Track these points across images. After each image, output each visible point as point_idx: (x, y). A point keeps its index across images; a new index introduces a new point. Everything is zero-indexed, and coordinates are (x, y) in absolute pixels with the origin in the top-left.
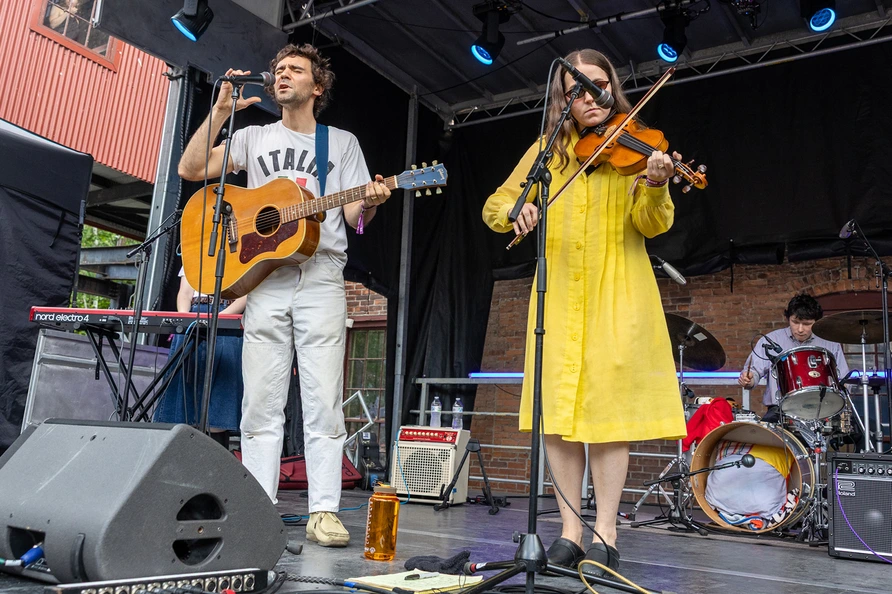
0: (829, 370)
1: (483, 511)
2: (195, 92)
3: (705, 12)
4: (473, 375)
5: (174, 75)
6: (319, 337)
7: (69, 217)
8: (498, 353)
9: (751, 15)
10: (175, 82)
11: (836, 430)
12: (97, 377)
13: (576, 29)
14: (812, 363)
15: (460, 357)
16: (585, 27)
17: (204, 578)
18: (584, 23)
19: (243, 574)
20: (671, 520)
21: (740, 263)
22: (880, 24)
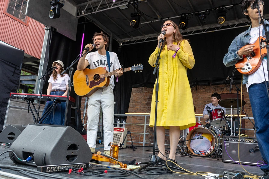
0: (222, 114)
1: (131, 150)
2: (53, 34)
3: (192, 18)
4: (126, 113)
5: (47, 29)
6: (108, 106)
7: (17, 68)
8: (133, 108)
9: (204, 19)
10: (47, 31)
11: (224, 129)
12: (28, 112)
13: (157, 21)
14: (218, 112)
15: (122, 109)
16: (159, 20)
17: (74, 165)
18: (159, 19)
19: (83, 164)
20: (181, 153)
21: (199, 85)
22: (237, 23)
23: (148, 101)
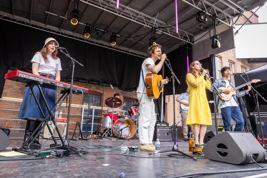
4: (3, 98)
23: (22, 86)
